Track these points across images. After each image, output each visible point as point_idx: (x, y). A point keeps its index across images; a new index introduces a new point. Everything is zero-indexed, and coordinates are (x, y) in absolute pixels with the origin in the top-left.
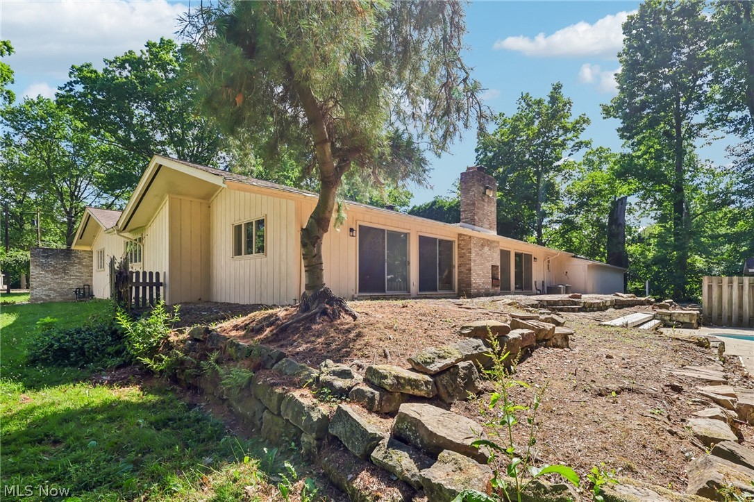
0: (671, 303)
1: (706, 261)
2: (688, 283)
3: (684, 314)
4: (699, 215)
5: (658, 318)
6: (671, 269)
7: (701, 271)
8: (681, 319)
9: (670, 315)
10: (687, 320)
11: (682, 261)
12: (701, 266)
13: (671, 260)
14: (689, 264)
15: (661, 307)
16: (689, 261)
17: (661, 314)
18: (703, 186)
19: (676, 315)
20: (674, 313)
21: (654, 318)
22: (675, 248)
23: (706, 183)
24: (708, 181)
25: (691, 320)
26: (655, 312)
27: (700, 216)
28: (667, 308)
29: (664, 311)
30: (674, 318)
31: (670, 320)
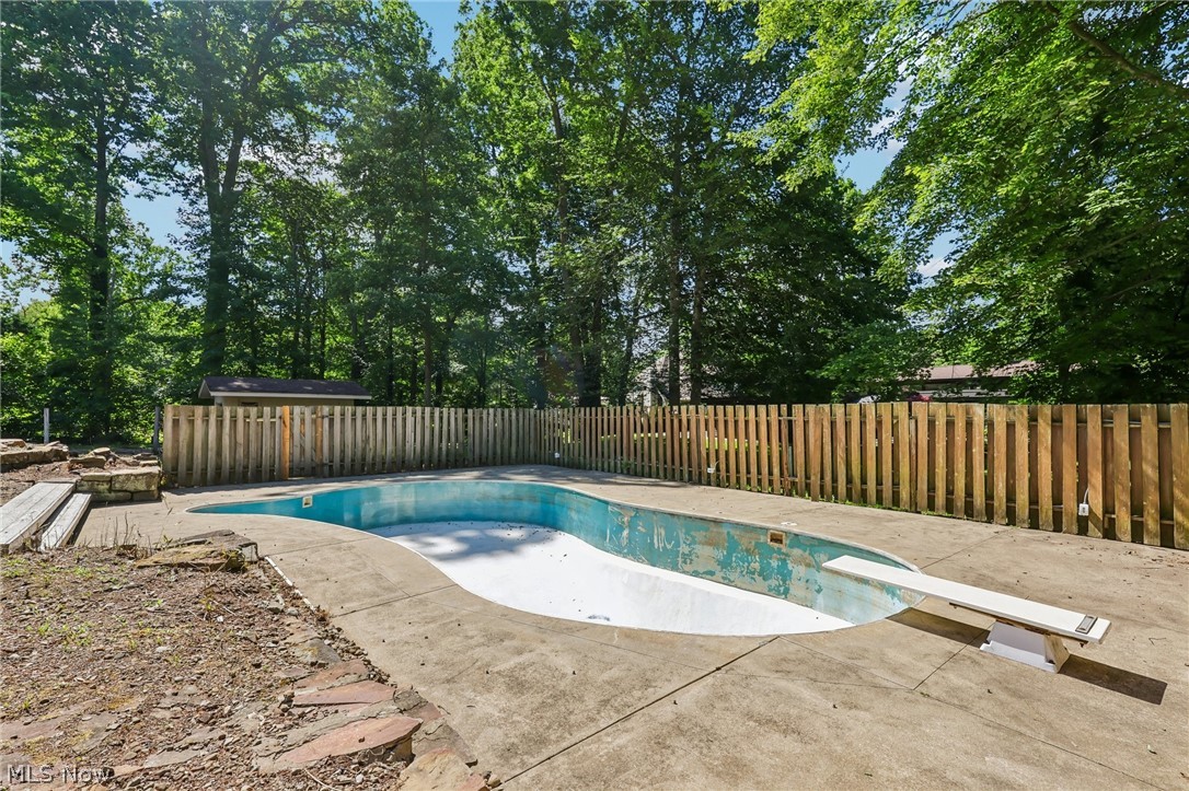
0: (107, 455)
1: (144, 375)
2: (113, 410)
3: (136, 476)
4: (125, 302)
5: (85, 488)
6: (85, 385)
7: (135, 391)
8: (131, 486)
9: (111, 480)
10: (141, 486)
11: (104, 373)
12: (135, 381)
13: (86, 369)
14: (116, 377)
15: (88, 464)
16: (116, 373)
17: (92, 480)
18: (132, 259)
19: (121, 478)
20: (118, 476)
21: (75, 490)
22: (96, 350)
23: (137, 257)
24: (140, 254)
25: (149, 485)
26: (78, 478)
27: (127, 304)
28: (99, 464)
29: (94, 472)
30: (117, 485)
31: (110, 490)
